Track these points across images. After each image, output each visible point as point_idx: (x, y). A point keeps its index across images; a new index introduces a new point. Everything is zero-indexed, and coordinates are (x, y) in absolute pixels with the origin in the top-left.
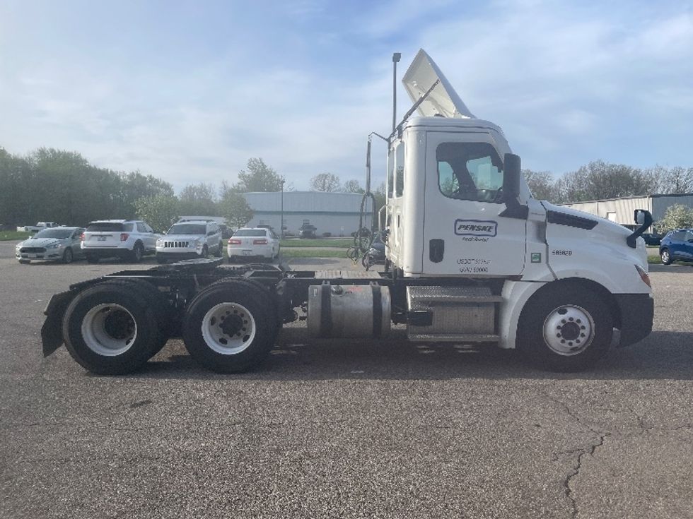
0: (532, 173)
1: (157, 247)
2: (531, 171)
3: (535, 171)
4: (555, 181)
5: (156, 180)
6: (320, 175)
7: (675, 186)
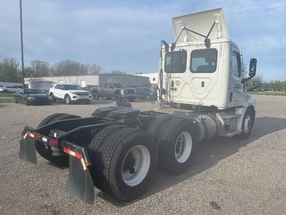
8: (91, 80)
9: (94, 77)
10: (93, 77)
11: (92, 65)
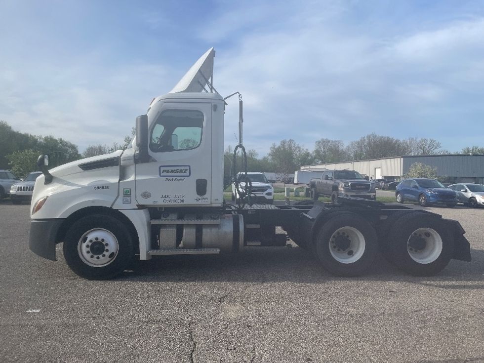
0: (329, 141)
1: (11, 191)
2: (329, 139)
3: (331, 140)
4: (345, 147)
5: (65, 142)
6: (185, 140)
7: (422, 151)
8: (393, 168)
9: (396, 162)
10: (393, 162)
11: (418, 140)
